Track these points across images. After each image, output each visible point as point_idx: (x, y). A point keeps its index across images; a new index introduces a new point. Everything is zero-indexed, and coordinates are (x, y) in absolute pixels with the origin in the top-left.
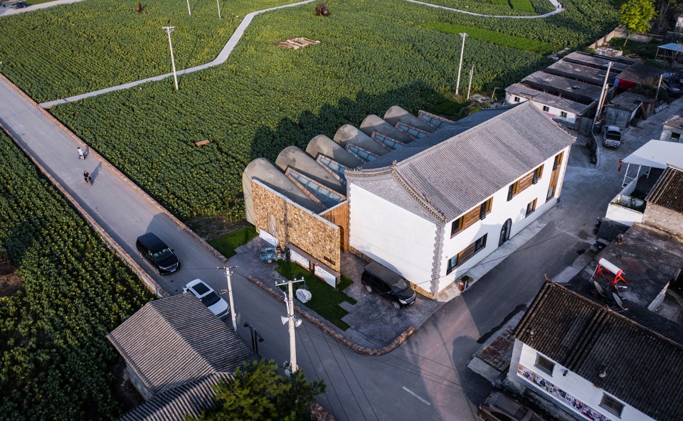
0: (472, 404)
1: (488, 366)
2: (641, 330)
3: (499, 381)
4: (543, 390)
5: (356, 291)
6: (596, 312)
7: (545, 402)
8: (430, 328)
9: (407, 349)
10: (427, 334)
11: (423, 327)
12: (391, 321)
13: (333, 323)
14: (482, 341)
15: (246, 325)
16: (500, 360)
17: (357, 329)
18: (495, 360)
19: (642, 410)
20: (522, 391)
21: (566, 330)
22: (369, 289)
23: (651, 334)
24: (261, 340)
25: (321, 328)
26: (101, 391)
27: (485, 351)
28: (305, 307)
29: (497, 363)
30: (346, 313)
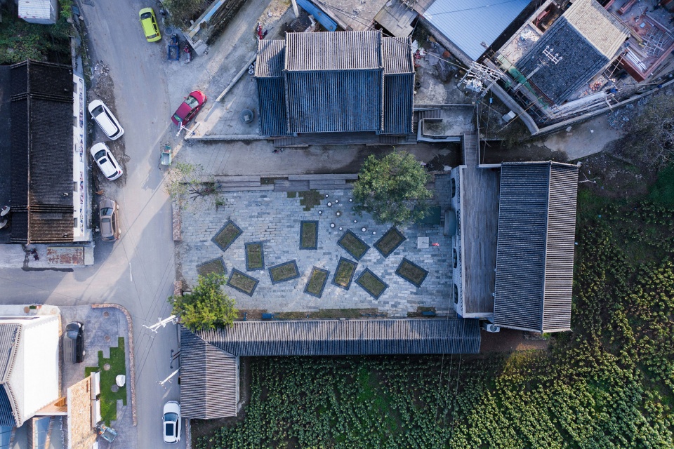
0: (114, 247)
1: (85, 255)
2: (31, 189)
3: (92, 243)
4: (84, 220)
5: (91, 359)
6: (33, 212)
7: (88, 218)
8: (84, 299)
9: (109, 299)
10: (90, 298)
11: (87, 303)
12: (96, 322)
13: (124, 348)
14: (70, 270)
15: (172, 367)
16: (77, 253)
17: (117, 333)
18: (79, 254)
19: (72, 173)
20: (90, 230)
21: (52, 220)
22: (84, 353)
23: (30, 184)
24: (172, 351)
25: (133, 349)
26: (254, 401)
27: (78, 263)
28: (127, 373)
29: (80, 253)
30: (111, 349)
